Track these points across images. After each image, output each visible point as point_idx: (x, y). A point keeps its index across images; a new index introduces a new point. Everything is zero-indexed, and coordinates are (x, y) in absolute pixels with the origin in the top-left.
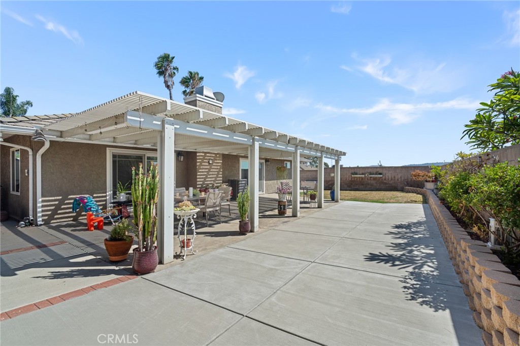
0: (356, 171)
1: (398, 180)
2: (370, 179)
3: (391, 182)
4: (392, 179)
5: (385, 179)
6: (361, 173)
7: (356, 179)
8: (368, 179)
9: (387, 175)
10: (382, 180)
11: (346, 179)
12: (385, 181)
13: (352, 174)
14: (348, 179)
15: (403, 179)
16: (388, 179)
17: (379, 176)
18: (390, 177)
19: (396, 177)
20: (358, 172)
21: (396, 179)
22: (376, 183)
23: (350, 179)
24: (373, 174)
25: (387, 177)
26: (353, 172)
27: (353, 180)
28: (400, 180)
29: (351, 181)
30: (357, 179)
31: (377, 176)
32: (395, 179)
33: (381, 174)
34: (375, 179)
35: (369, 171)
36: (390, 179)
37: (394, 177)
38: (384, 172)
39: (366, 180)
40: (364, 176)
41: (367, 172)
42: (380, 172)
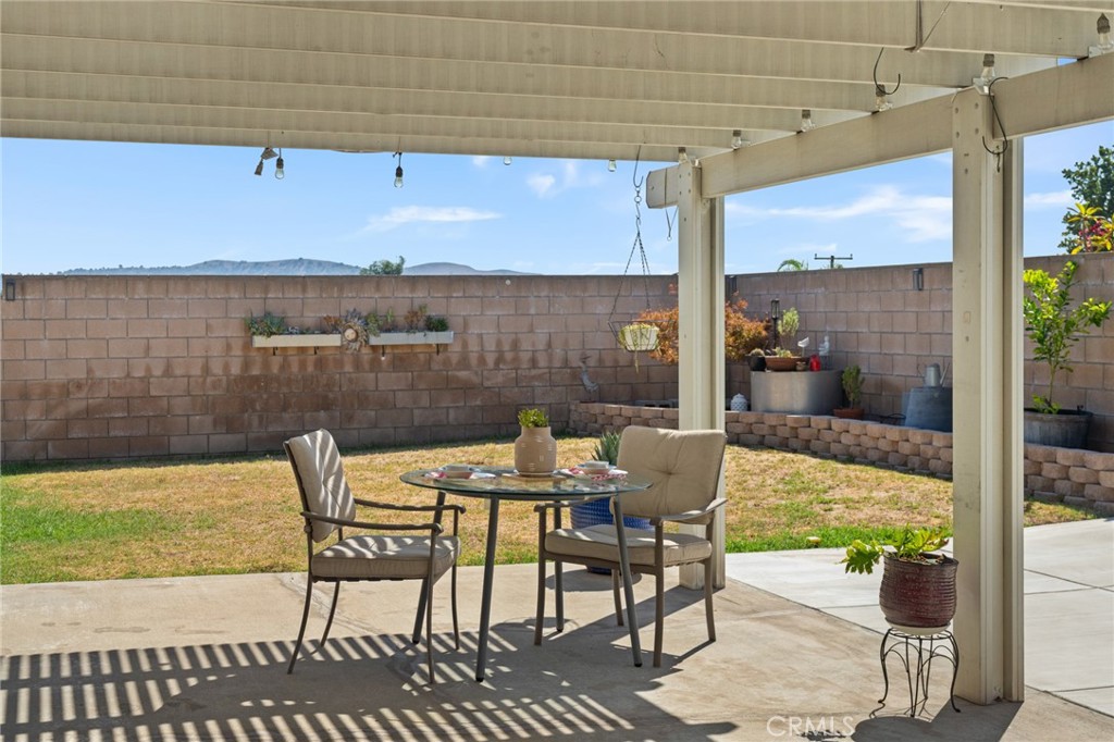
0: (277, 302)
1: (534, 363)
2: (377, 365)
3: (499, 378)
4: (500, 360)
5: (464, 362)
6: (310, 317)
7: (276, 361)
8: (357, 365)
9: (474, 330)
10: (447, 363)
11: (206, 370)
12: (464, 374)
13: (254, 326)
14: (217, 368)
15: (558, 352)
16: (482, 360)
17: (434, 338)
18: (491, 346)
19: (525, 345)
20: (292, 314)
21: (525, 357)
22: (412, 387)
23: (236, 369)
24: (393, 328)
25: (474, 347)
26: (258, 313)
27: (256, 371)
28: (542, 362)
29: (246, 380)
30: (285, 366)
31: (418, 338)
32: (516, 360)
33: (439, 325)
34: (402, 359)
35: (368, 302)
37: (515, 345)
38: (457, 308)
39: (348, 368)
40: (333, 340)
41: (355, 314)
42: (434, 311)
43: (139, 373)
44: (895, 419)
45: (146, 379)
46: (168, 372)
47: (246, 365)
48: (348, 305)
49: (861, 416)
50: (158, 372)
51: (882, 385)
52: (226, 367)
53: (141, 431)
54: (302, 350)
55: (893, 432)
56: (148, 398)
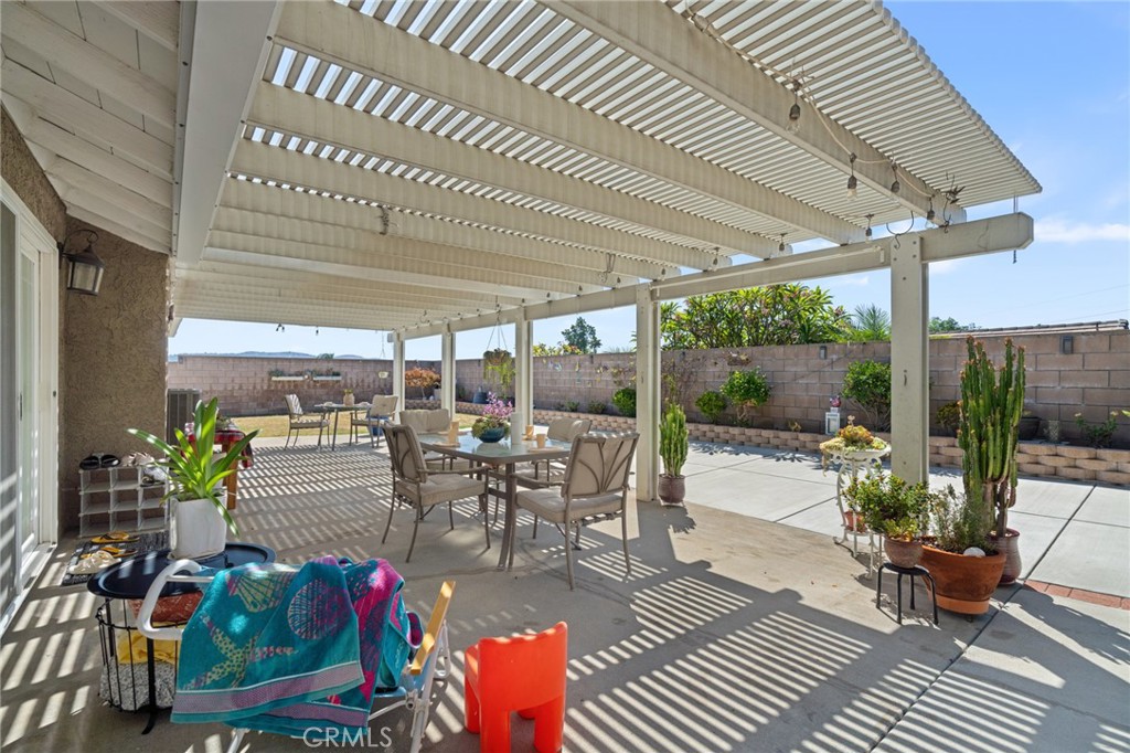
0: (280, 366)
1: (369, 386)
2: (315, 386)
4: (358, 385)
5: (346, 386)
6: (292, 371)
7: (280, 386)
8: (309, 386)
9: (349, 376)
10: (340, 386)
11: (254, 388)
13: (271, 374)
14: (259, 387)
15: (377, 383)
16: (352, 386)
17: (335, 378)
18: (354, 380)
19: (366, 381)
20: (286, 371)
21: (366, 384)
22: (327, 394)
23: (265, 388)
24: (321, 375)
25: (349, 381)
26: (273, 369)
27: (273, 388)
28: (372, 386)
29: (269, 391)
30: (283, 386)
31: (330, 378)
32: (363, 385)
33: (338, 374)
34: (324, 385)
35: (312, 366)
37: (363, 381)
38: (343, 369)
39: (306, 387)
40: (301, 378)
41: (308, 370)
42: (336, 370)
43: (230, 388)
44: (471, 402)
45: (232, 391)
46: (240, 388)
47: (269, 386)
48: (306, 368)
49: (464, 401)
50: (237, 388)
51: (470, 392)
52: (262, 387)
53: (230, 407)
54: (289, 382)
55: (468, 404)
56: (232, 396)
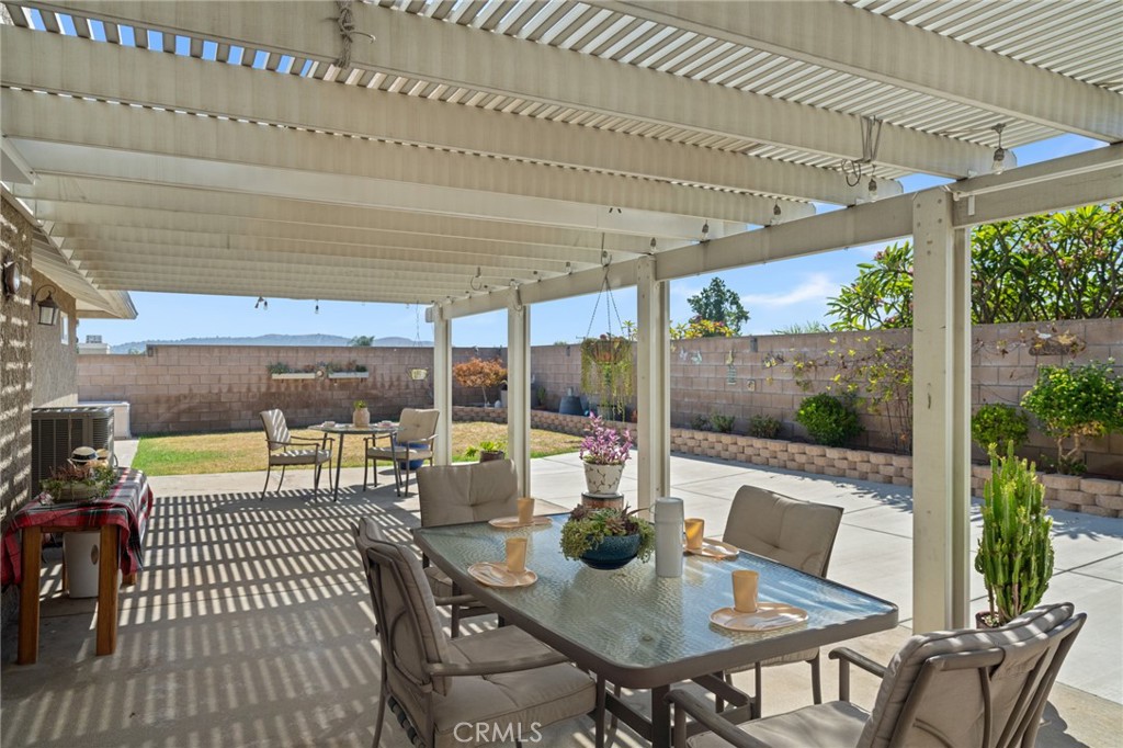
0: (283, 358)
1: (407, 387)
2: (331, 388)
3: (391, 394)
4: (391, 385)
5: (374, 386)
6: (300, 365)
7: (283, 386)
8: (323, 388)
9: (379, 372)
10: (366, 386)
11: (249, 390)
12: (374, 392)
13: (272, 369)
14: (254, 389)
16: (383, 385)
17: (360, 375)
18: (387, 379)
19: (403, 380)
20: (291, 364)
21: (403, 384)
22: (349, 398)
23: (263, 389)
24: (340, 370)
25: (379, 379)
26: (274, 363)
27: (273, 390)
29: (269, 394)
30: (288, 388)
31: (352, 375)
32: (399, 385)
33: (362, 369)
34: (344, 385)
35: (327, 358)
36: (387, 387)
37: (399, 379)
38: (371, 361)
39: (319, 389)
40: (311, 376)
41: (322, 364)
42: (360, 363)
43: (216, 391)
44: (556, 411)
45: (219, 394)
46: (230, 390)
47: (269, 387)
48: (319, 360)
49: (546, 409)
50: (225, 390)
51: (555, 396)
52: (259, 388)
53: (216, 418)
54: (296, 380)
55: (552, 415)
56: (219, 402)
